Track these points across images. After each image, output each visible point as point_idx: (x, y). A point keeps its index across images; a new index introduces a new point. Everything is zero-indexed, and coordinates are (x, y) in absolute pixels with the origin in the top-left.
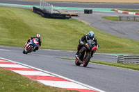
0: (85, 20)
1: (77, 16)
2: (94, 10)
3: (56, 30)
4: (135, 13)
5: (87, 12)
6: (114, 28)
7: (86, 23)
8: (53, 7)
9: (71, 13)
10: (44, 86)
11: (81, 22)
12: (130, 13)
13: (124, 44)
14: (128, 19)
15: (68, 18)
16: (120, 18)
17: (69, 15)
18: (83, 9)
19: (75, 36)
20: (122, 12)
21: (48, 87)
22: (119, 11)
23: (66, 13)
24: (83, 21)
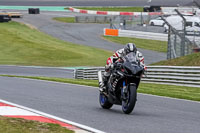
0: (30, 22)
1: (18, 17)
2: (41, 8)
4: (95, 12)
5: (32, 11)
7: (32, 27)
9: (10, 14)
11: (24, 26)
12: (89, 12)
13: (83, 53)
14: (87, 19)
15: (7, 21)
16: (77, 19)
17: (7, 16)
18: (27, 8)
19: (16, 44)
20: (78, 10)
22: (75, 10)
23: (4, 14)
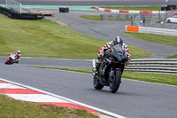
0: (61, 20)
1: (50, 15)
2: (70, 8)
3: (27, 34)
4: (118, 11)
5: (62, 10)
6: (94, 28)
7: (62, 24)
8: (21, 6)
9: (43, 12)
10: (14, 101)
11: (56, 23)
12: (113, 11)
14: (111, 17)
15: (40, 19)
16: (102, 17)
17: (41, 15)
18: (58, 7)
19: (49, 40)
20: (103, 9)
21: (19, 101)
22: (100, 9)
23: (38, 12)
24: (58, 22)
